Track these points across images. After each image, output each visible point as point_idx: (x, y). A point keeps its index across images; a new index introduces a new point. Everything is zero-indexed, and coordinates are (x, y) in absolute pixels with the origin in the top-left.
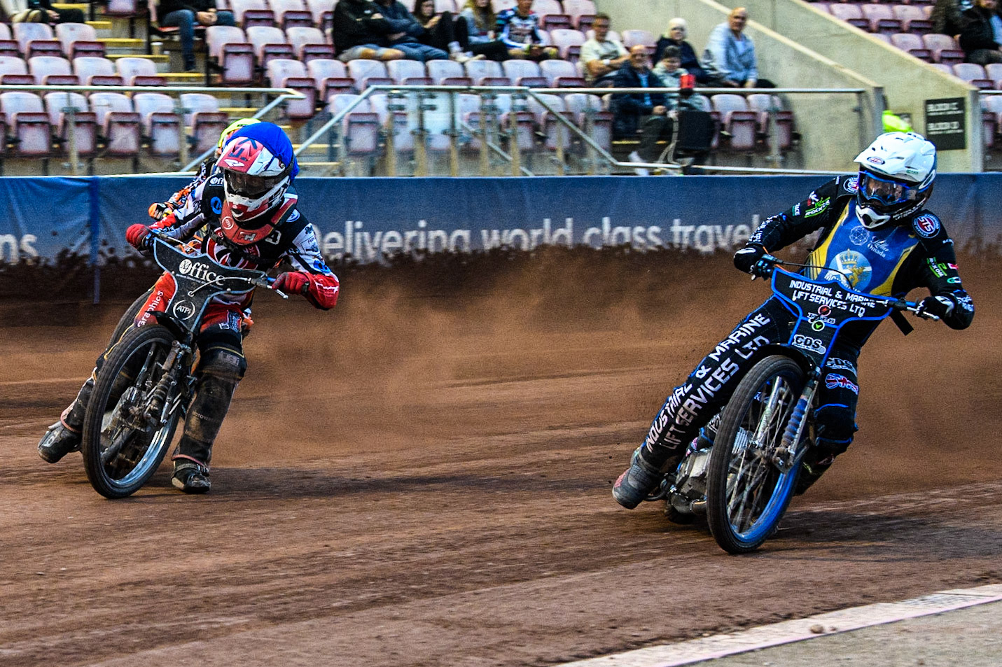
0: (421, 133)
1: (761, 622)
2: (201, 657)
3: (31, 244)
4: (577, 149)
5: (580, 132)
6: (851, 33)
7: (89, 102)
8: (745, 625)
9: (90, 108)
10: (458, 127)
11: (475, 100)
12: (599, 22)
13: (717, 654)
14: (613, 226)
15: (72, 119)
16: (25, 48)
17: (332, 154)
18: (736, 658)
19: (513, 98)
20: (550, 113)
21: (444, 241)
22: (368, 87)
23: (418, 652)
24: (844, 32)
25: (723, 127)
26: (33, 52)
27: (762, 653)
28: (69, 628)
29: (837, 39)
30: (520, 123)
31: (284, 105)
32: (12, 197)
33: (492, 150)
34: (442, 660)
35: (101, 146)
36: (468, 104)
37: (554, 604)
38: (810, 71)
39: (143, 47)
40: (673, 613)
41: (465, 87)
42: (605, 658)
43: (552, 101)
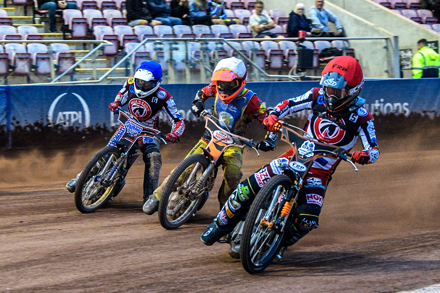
0: (171, 61)
5: (249, 60)
6: (382, 10)
7: (4, 48)
9: (5, 51)
10: (189, 58)
11: (198, 45)
12: (258, 5)
17: (127, 73)
19: (216, 44)
20: (235, 51)
21: (184, 115)
22: (144, 39)
24: (378, 9)
29: (375, 13)
30: (220, 56)
31: (102, 48)
33: (206, 69)
35: (11, 70)
36: (194, 47)
38: (362, 29)
39: (31, 20)
41: (192, 38)
43: (236, 45)
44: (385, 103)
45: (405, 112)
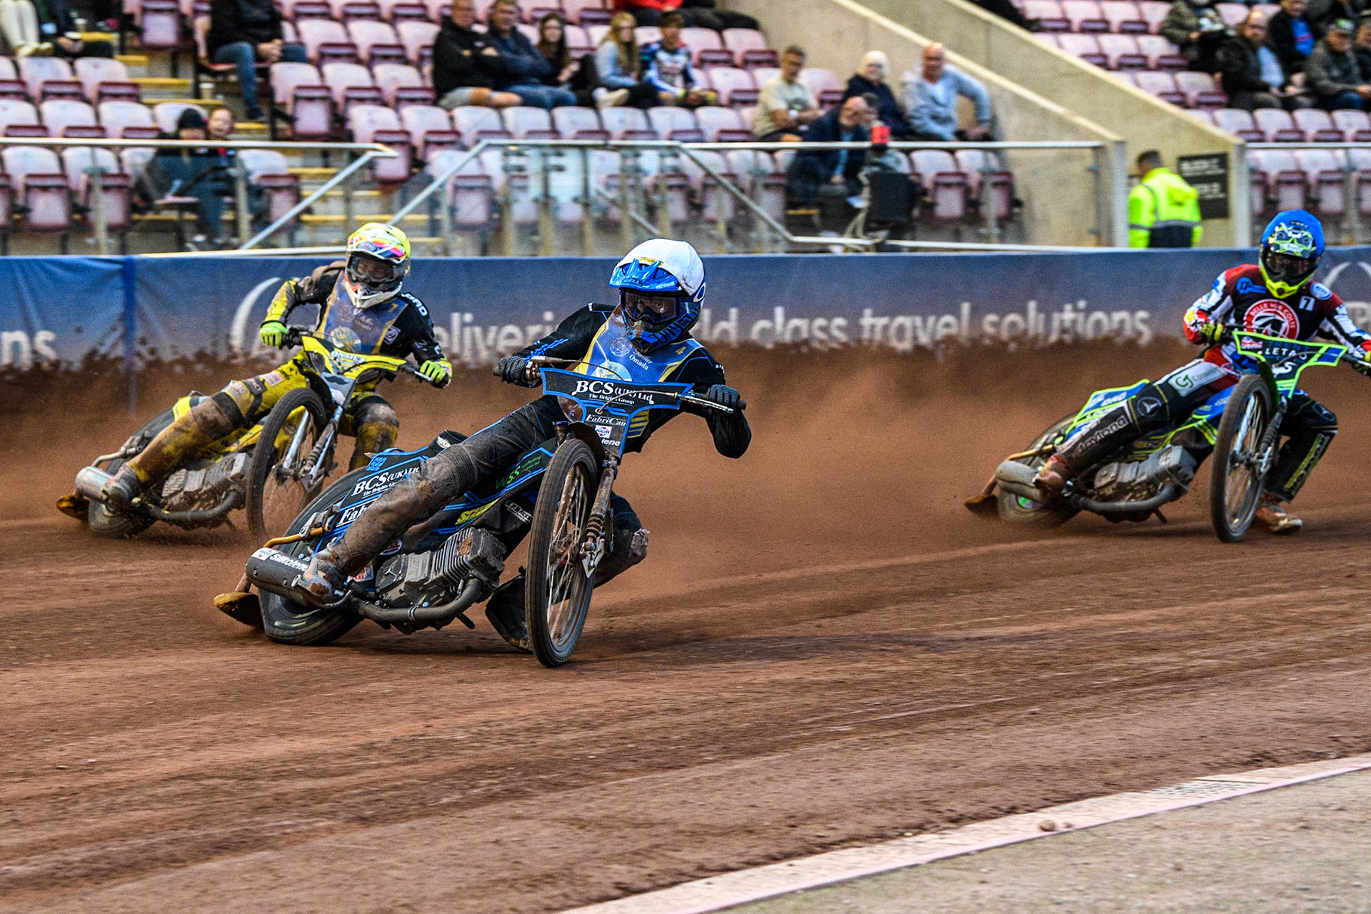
0: (546, 202)
1: (977, 818)
2: (271, 871)
3: (48, 343)
4: (742, 222)
5: (745, 198)
6: (1083, 73)
7: (120, 160)
8: (958, 821)
9: (121, 168)
10: (592, 193)
11: (614, 159)
13: (923, 858)
14: (788, 317)
15: (98, 182)
16: (35, 90)
17: (434, 228)
18: (948, 863)
19: (662, 156)
20: (709, 174)
22: (477, 142)
23: (547, 860)
24: (1077, 70)
25: (925, 192)
26: (45, 95)
27: (979, 856)
28: (98, 838)
29: (1066, 80)
30: (671, 187)
31: (371, 165)
32: (22, 282)
33: (636, 223)
34: (577, 871)
35: (136, 217)
36: (605, 163)
37: (718, 797)
38: (1033, 122)
39: (189, 90)
40: (866, 807)
41: (600, 142)
42: (782, 866)
43: (710, 159)
44: (1088, 311)
45: (1140, 334)
